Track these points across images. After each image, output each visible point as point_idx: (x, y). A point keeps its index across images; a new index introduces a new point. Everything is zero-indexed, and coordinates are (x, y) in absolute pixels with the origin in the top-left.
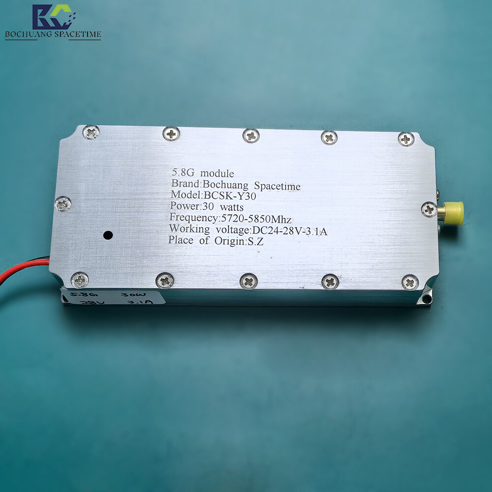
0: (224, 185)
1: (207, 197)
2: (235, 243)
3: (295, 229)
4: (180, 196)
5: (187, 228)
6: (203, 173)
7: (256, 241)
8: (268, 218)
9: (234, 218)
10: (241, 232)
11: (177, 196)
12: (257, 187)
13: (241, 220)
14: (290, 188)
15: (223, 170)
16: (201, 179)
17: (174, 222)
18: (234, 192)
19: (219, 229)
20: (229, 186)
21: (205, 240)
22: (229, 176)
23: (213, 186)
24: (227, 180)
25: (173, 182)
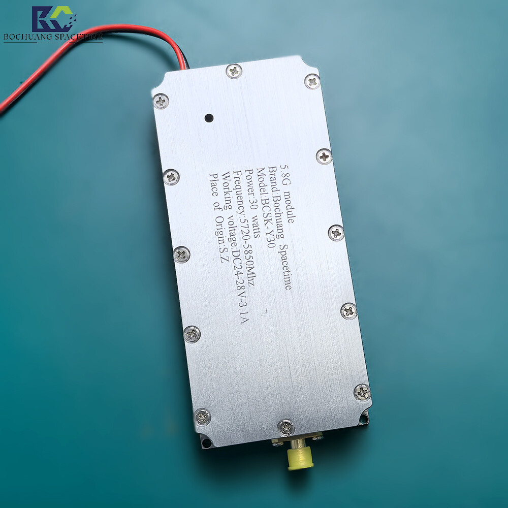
1: (264, 202)
2: (220, 236)
4: (260, 177)
5: (228, 188)
9: (245, 230)
11: (259, 174)
12: (282, 247)
15: (294, 212)
16: (281, 193)
17: (232, 175)
21: (218, 207)
22: (289, 218)
24: (284, 217)
25: (273, 168)
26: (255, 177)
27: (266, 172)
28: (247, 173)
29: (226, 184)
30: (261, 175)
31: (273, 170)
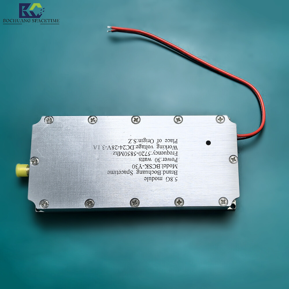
0: (150, 173)
1: (158, 165)
2: (143, 140)
3: (111, 149)
5: (168, 148)
6: (161, 179)
7: (132, 141)
8: (126, 155)
9: (144, 154)
10: (140, 146)
11: (174, 165)
12: (132, 172)
13: (140, 153)
14: (113, 172)
18: (144, 168)
19: (152, 147)
20: (147, 172)
21: (159, 141)
23: (156, 172)
25: (177, 173)
26: (173, 163)
27: (175, 169)
28: (175, 159)
29: (171, 147)
30: (174, 166)
31: (175, 173)
